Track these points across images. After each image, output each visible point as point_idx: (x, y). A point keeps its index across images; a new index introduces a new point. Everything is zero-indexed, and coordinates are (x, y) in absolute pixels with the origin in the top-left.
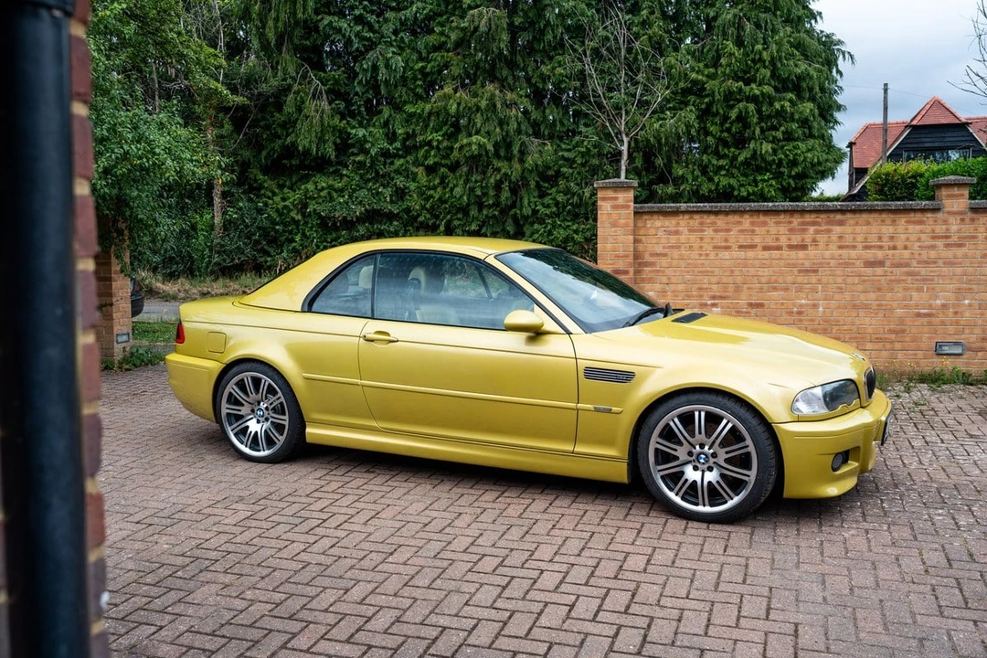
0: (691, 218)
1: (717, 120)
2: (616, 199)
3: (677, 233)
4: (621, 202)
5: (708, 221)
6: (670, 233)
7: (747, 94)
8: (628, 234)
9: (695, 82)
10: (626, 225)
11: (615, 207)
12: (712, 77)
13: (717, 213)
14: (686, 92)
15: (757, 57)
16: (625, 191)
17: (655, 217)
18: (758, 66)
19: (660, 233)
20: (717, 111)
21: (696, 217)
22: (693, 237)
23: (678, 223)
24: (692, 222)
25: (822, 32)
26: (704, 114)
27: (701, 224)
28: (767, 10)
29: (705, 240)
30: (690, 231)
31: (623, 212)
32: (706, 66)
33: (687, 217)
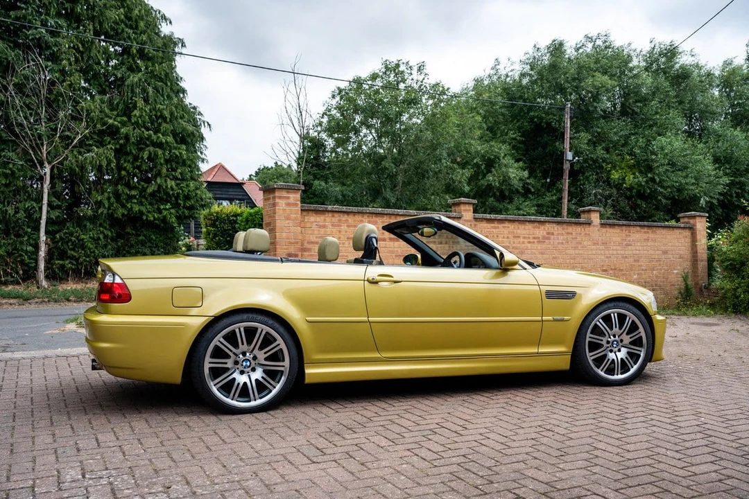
0: (333, 216)
1: (130, 158)
2: (288, 198)
3: (324, 227)
4: (291, 200)
5: (344, 219)
6: (320, 227)
7: (155, 140)
8: (297, 226)
9: (111, 126)
10: (296, 218)
11: (288, 204)
12: (124, 124)
13: (348, 213)
14: (101, 133)
15: (159, 114)
16: (294, 192)
17: (311, 213)
18: (160, 121)
19: (314, 226)
20: (131, 150)
21: (336, 215)
22: (335, 230)
23: (325, 220)
24: (333, 219)
25: (190, 104)
26: (119, 152)
27: (339, 220)
28: (161, 80)
29: (342, 233)
30: (332, 225)
31: (293, 208)
32: (118, 115)
33: (330, 215)
